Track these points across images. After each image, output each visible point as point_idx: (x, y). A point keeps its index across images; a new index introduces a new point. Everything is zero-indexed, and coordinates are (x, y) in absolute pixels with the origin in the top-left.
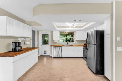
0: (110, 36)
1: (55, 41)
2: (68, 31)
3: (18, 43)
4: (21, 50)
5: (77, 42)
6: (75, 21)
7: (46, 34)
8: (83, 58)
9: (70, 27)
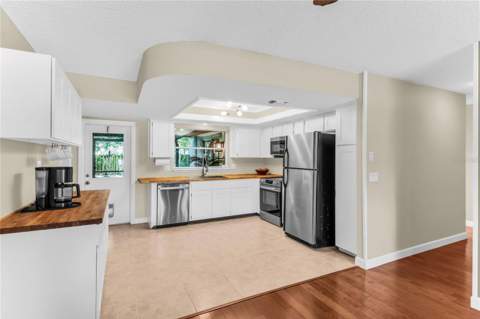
0: (354, 149)
1: (158, 162)
2: (205, 124)
3: (64, 171)
4: (73, 200)
5: (233, 166)
6: (272, 102)
7: (110, 132)
8: (256, 214)
9: (224, 113)
